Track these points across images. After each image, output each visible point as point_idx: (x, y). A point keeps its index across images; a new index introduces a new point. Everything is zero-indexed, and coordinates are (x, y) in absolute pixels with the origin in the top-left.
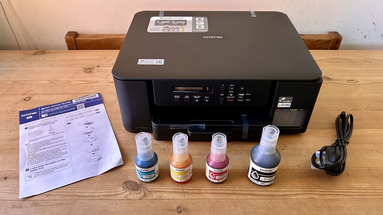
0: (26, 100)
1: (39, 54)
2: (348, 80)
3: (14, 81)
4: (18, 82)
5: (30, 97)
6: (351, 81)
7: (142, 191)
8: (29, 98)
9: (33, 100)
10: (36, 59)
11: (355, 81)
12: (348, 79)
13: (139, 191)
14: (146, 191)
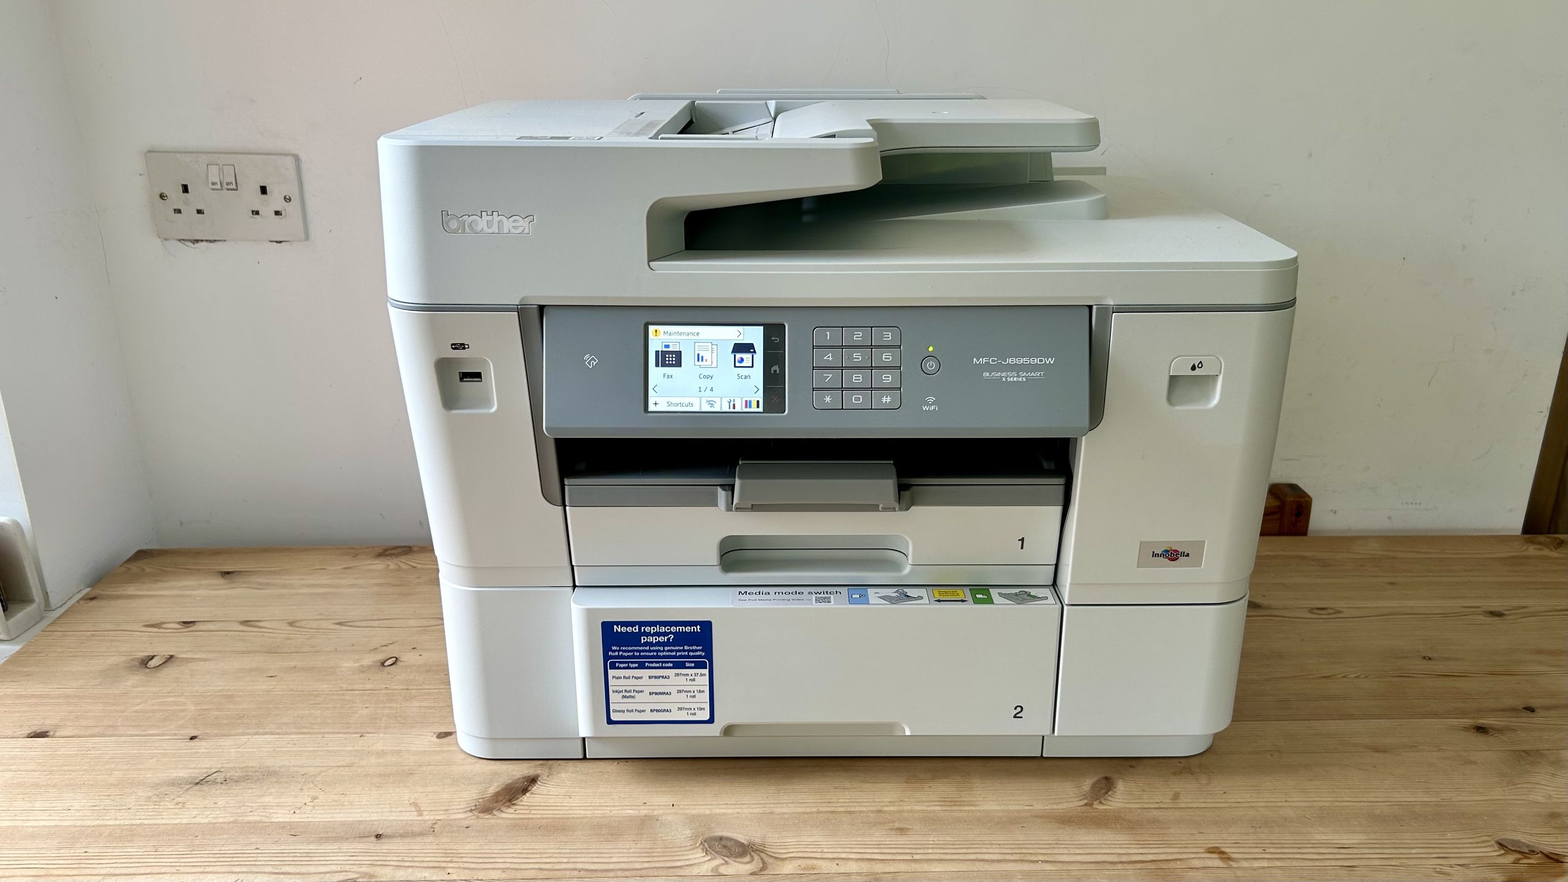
0: (386, 664)
1: (391, 555)
2: (1312, 609)
3: (336, 621)
4: (348, 624)
5: (396, 658)
6: (1321, 612)
7: (756, 857)
8: (394, 659)
9: (404, 664)
10: (388, 565)
11: (1332, 611)
12: (1313, 606)
13: (747, 859)
14: (766, 859)
